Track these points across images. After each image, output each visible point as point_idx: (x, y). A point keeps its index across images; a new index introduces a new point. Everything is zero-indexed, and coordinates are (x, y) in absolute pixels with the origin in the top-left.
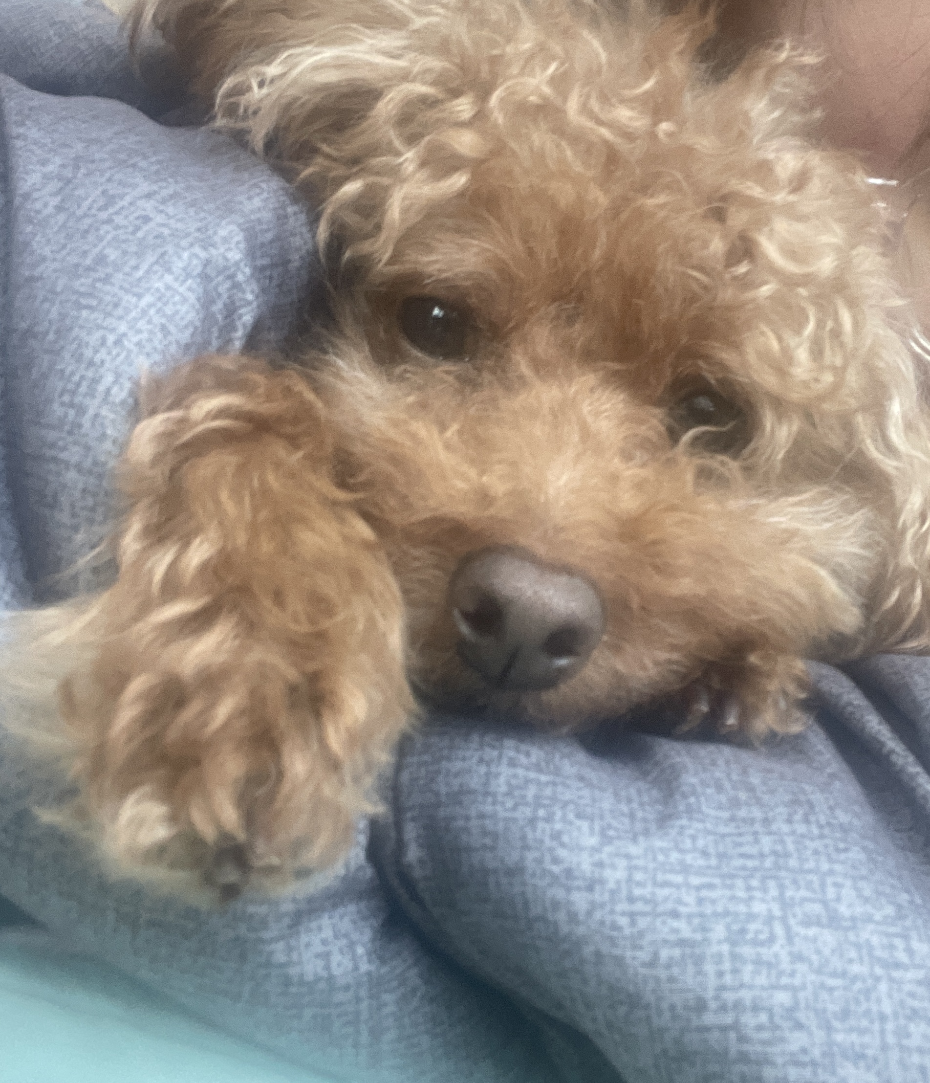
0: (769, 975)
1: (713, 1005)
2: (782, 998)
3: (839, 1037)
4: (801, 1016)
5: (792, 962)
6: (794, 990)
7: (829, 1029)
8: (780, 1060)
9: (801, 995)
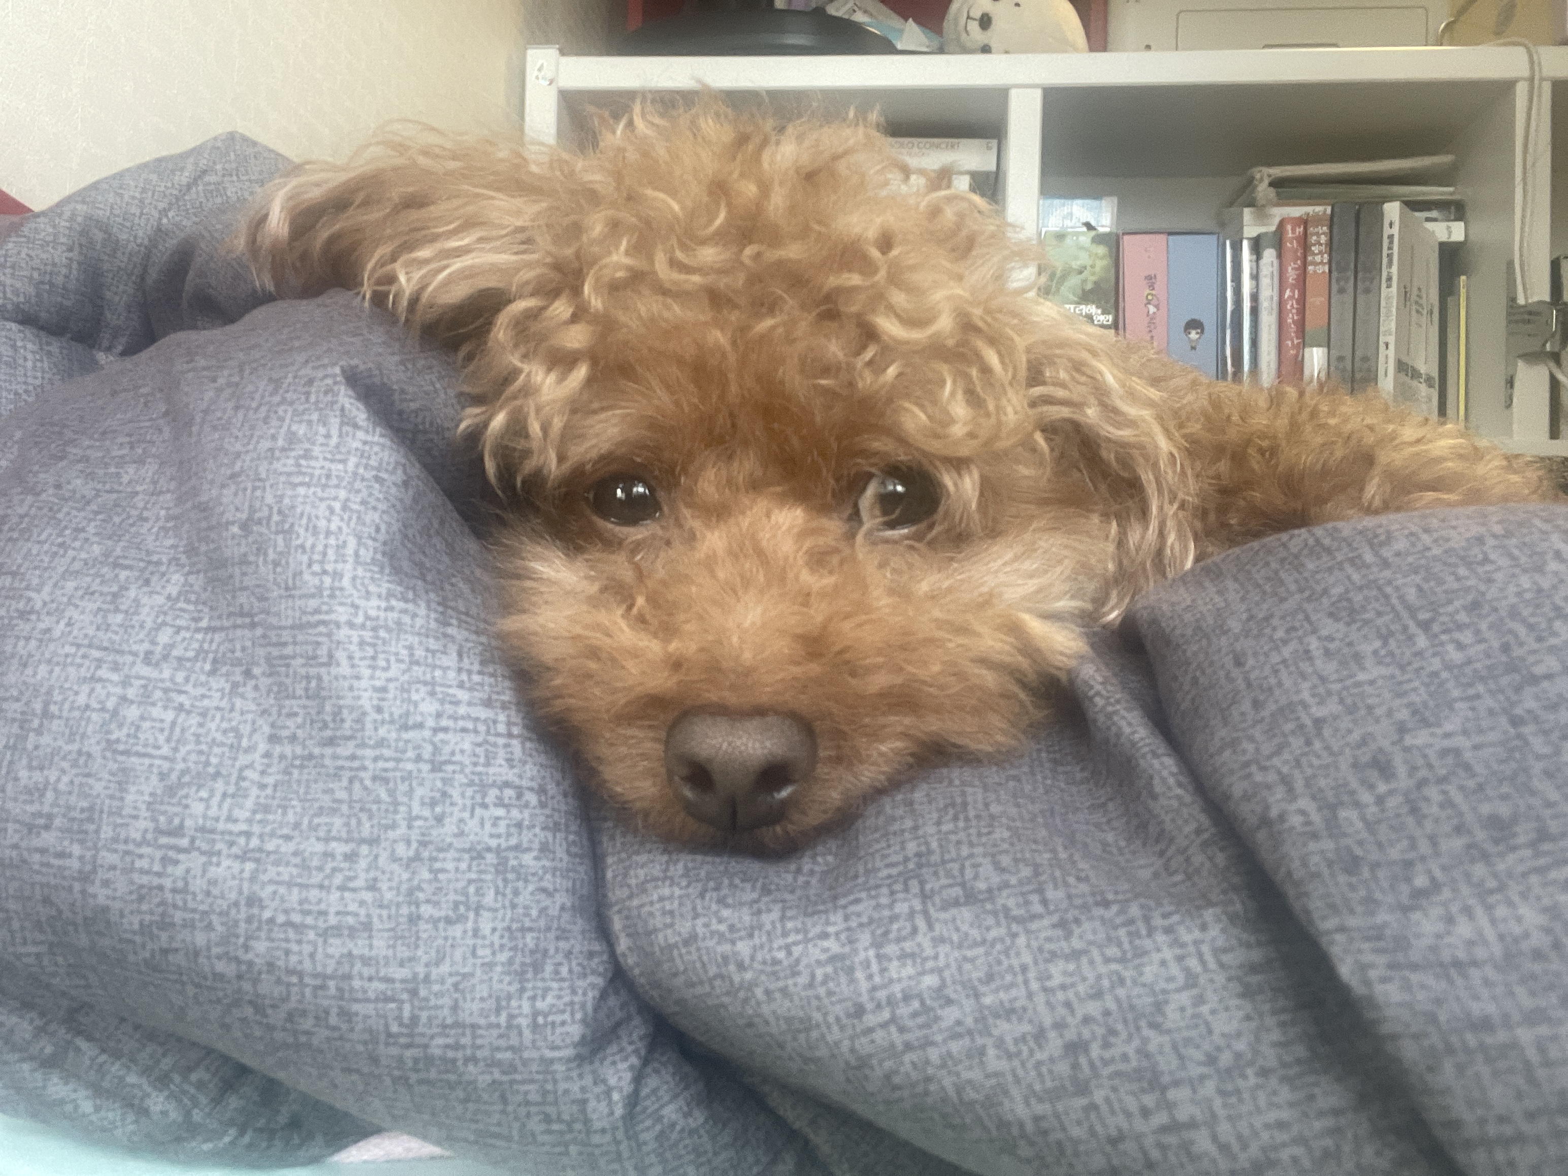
0: (914, 965)
1: (869, 1006)
2: (930, 981)
3: (987, 1000)
4: (949, 992)
5: (934, 947)
6: (939, 971)
7: (977, 996)
8: (939, 1038)
9: (947, 974)
